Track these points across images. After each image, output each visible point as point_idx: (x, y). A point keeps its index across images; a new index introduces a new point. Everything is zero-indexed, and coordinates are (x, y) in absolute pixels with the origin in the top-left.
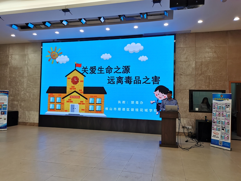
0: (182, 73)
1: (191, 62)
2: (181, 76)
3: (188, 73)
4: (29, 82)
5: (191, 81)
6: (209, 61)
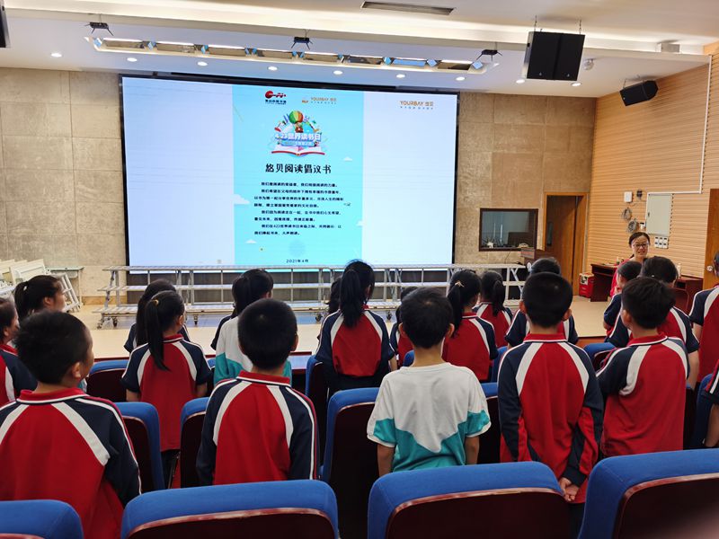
0: (469, 174)
1: (485, 153)
3: (479, 175)
4: (80, 186)
5: (483, 192)
6: (514, 152)
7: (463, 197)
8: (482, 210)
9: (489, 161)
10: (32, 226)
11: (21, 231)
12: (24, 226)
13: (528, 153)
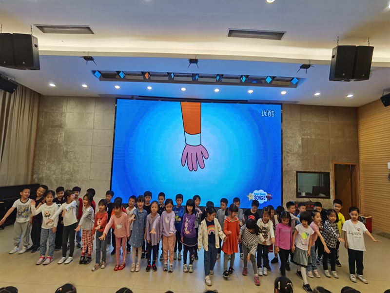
0: (289, 150)
1: (297, 138)
2: (288, 154)
3: (295, 151)
5: (298, 161)
6: (314, 138)
7: (286, 164)
8: (297, 172)
9: (300, 142)
10: (71, 174)
13: (322, 138)
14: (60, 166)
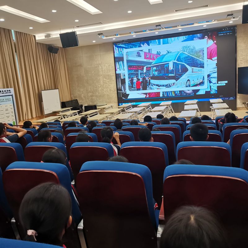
10: (93, 92)
11: (90, 94)
12: (91, 93)
14: (85, 88)
